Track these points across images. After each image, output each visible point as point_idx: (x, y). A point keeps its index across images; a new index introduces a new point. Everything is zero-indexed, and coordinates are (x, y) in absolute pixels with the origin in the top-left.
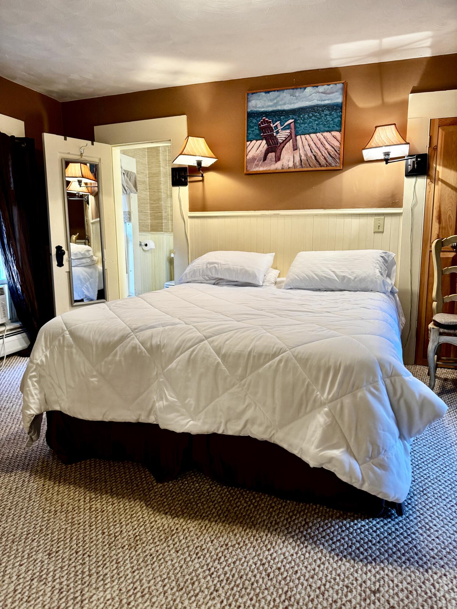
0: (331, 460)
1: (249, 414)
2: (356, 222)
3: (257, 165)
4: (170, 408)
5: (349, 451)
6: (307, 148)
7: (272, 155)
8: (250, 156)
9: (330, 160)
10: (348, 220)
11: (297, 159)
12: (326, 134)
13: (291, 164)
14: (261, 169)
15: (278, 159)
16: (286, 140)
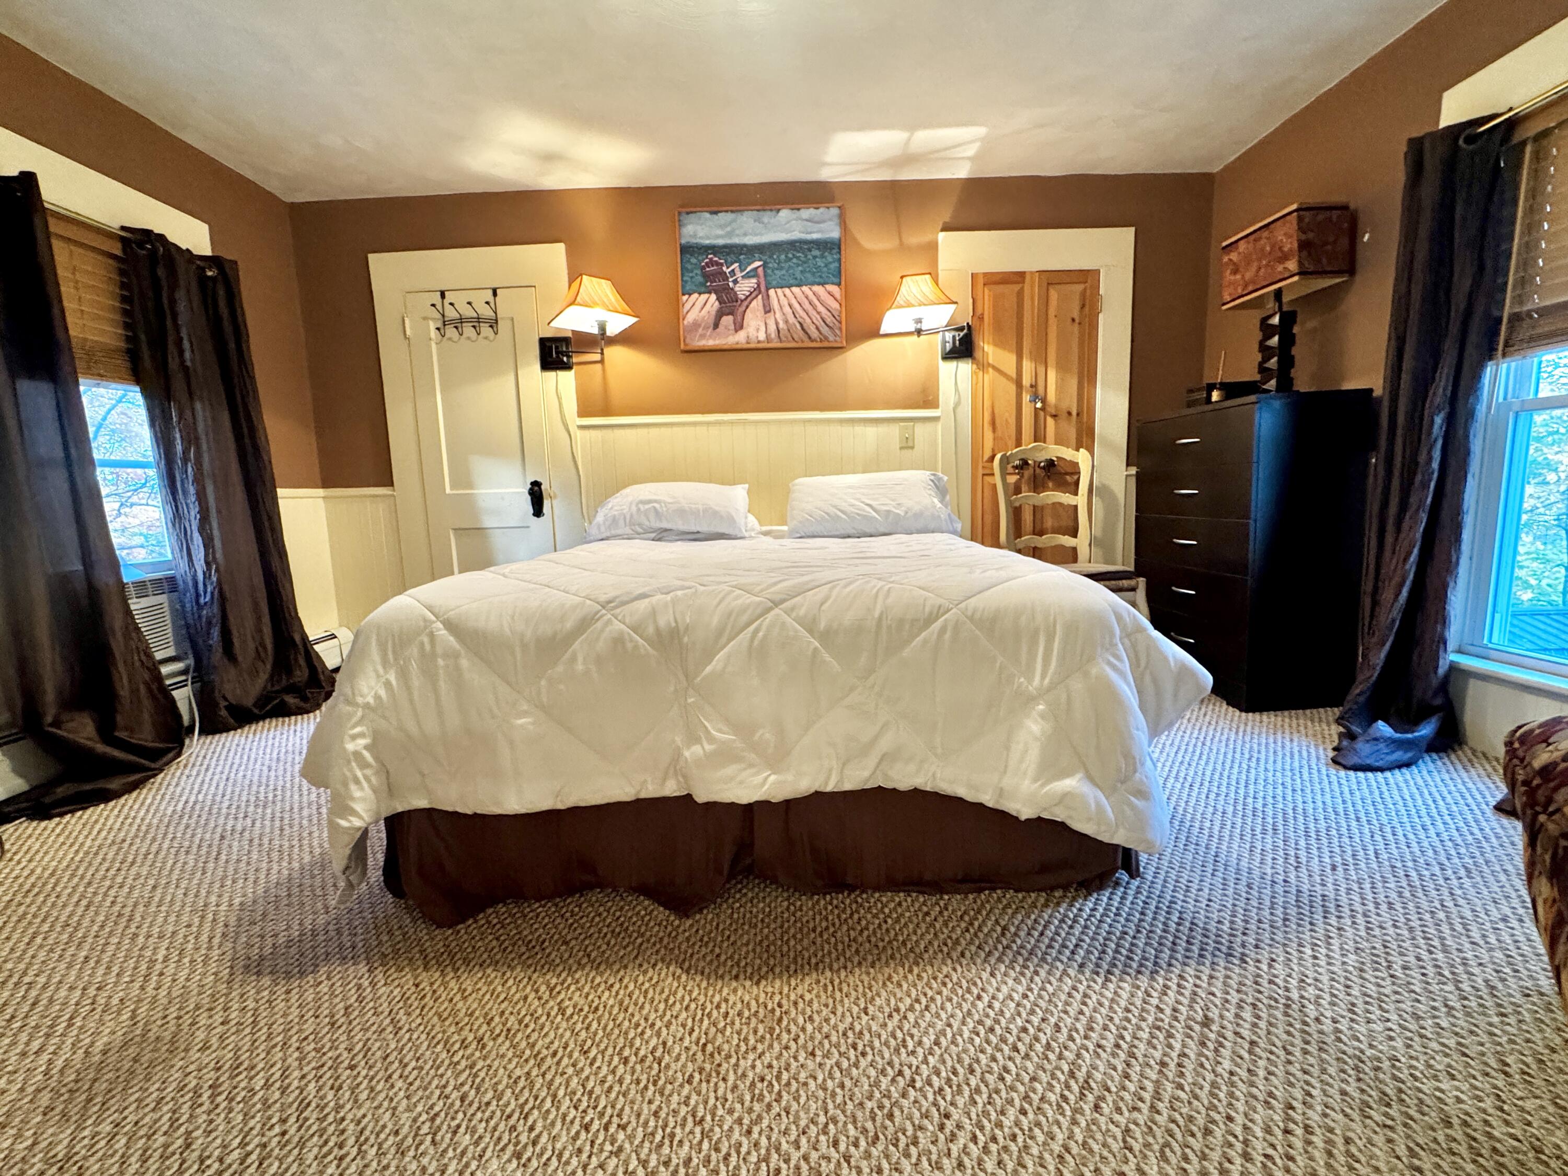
1: (886, 743)
2: (871, 431)
3: (703, 336)
5: (1090, 778)
6: (787, 309)
7: (727, 320)
8: (690, 318)
9: (825, 330)
10: (859, 429)
11: (772, 328)
12: (816, 288)
13: (762, 336)
14: (711, 343)
15: (739, 326)
16: (750, 297)
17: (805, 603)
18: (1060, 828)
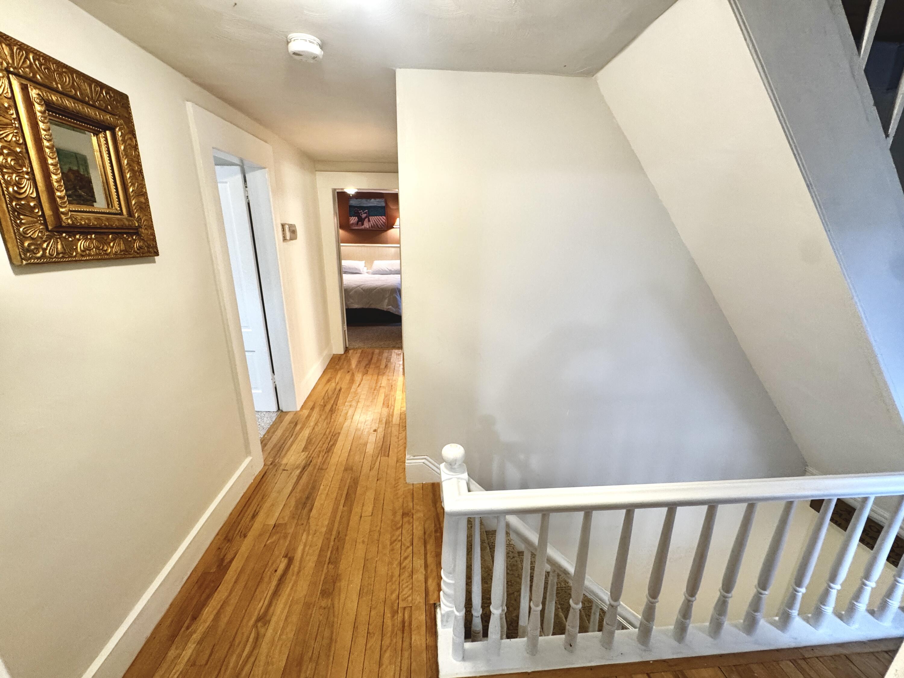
0: (389, 309)
1: (371, 303)
2: (393, 249)
3: (355, 226)
4: (352, 303)
5: (392, 306)
6: (374, 221)
7: (360, 223)
8: (351, 222)
9: (382, 226)
10: (391, 249)
11: (370, 225)
12: (380, 217)
13: (368, 227)
14: (356, 228)
15: (363, 224)
16: (365, 218)
17: (362, 286)
18: (389, 312)
